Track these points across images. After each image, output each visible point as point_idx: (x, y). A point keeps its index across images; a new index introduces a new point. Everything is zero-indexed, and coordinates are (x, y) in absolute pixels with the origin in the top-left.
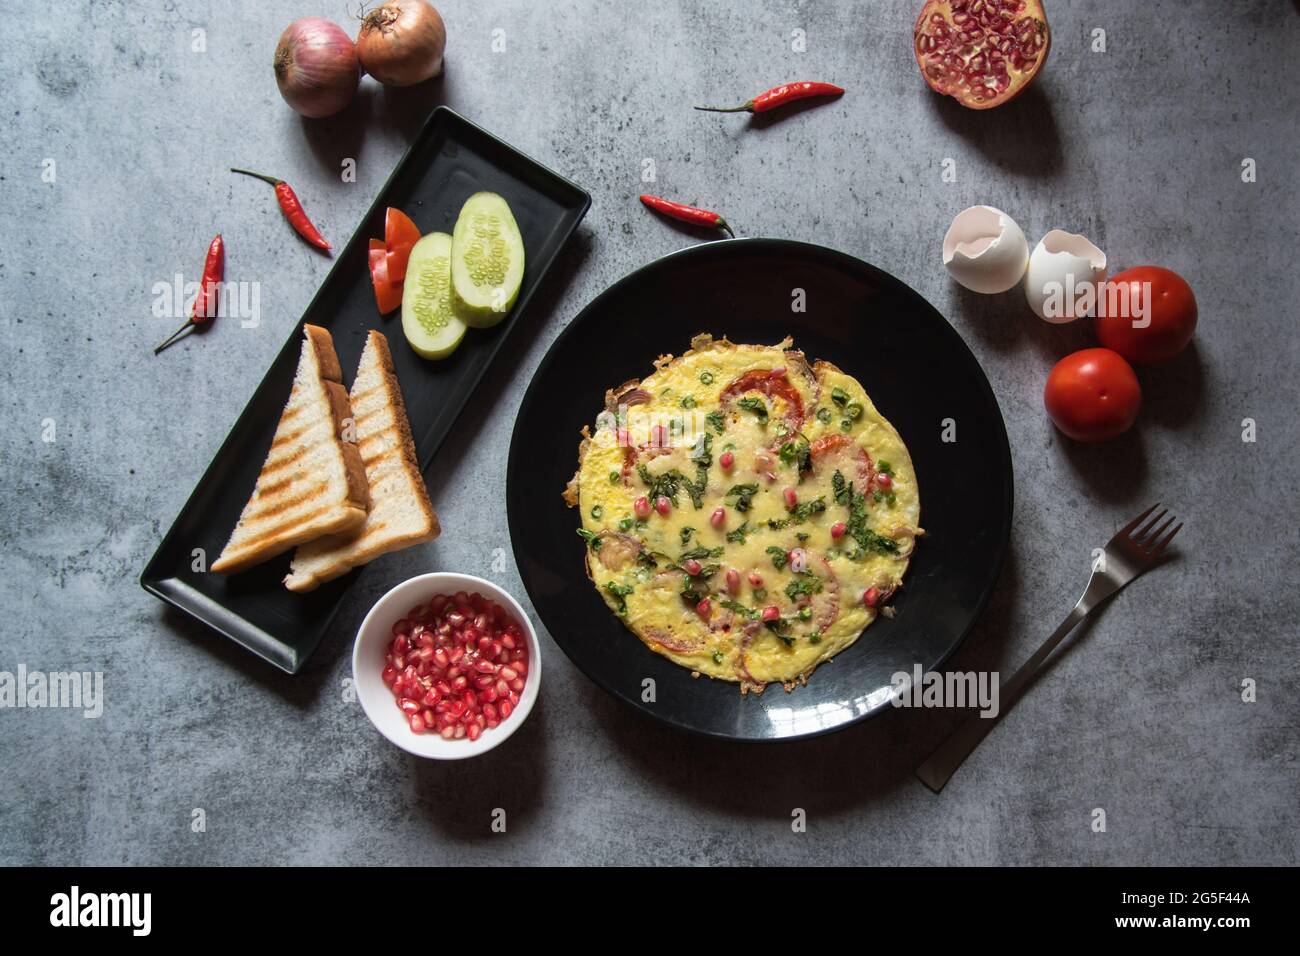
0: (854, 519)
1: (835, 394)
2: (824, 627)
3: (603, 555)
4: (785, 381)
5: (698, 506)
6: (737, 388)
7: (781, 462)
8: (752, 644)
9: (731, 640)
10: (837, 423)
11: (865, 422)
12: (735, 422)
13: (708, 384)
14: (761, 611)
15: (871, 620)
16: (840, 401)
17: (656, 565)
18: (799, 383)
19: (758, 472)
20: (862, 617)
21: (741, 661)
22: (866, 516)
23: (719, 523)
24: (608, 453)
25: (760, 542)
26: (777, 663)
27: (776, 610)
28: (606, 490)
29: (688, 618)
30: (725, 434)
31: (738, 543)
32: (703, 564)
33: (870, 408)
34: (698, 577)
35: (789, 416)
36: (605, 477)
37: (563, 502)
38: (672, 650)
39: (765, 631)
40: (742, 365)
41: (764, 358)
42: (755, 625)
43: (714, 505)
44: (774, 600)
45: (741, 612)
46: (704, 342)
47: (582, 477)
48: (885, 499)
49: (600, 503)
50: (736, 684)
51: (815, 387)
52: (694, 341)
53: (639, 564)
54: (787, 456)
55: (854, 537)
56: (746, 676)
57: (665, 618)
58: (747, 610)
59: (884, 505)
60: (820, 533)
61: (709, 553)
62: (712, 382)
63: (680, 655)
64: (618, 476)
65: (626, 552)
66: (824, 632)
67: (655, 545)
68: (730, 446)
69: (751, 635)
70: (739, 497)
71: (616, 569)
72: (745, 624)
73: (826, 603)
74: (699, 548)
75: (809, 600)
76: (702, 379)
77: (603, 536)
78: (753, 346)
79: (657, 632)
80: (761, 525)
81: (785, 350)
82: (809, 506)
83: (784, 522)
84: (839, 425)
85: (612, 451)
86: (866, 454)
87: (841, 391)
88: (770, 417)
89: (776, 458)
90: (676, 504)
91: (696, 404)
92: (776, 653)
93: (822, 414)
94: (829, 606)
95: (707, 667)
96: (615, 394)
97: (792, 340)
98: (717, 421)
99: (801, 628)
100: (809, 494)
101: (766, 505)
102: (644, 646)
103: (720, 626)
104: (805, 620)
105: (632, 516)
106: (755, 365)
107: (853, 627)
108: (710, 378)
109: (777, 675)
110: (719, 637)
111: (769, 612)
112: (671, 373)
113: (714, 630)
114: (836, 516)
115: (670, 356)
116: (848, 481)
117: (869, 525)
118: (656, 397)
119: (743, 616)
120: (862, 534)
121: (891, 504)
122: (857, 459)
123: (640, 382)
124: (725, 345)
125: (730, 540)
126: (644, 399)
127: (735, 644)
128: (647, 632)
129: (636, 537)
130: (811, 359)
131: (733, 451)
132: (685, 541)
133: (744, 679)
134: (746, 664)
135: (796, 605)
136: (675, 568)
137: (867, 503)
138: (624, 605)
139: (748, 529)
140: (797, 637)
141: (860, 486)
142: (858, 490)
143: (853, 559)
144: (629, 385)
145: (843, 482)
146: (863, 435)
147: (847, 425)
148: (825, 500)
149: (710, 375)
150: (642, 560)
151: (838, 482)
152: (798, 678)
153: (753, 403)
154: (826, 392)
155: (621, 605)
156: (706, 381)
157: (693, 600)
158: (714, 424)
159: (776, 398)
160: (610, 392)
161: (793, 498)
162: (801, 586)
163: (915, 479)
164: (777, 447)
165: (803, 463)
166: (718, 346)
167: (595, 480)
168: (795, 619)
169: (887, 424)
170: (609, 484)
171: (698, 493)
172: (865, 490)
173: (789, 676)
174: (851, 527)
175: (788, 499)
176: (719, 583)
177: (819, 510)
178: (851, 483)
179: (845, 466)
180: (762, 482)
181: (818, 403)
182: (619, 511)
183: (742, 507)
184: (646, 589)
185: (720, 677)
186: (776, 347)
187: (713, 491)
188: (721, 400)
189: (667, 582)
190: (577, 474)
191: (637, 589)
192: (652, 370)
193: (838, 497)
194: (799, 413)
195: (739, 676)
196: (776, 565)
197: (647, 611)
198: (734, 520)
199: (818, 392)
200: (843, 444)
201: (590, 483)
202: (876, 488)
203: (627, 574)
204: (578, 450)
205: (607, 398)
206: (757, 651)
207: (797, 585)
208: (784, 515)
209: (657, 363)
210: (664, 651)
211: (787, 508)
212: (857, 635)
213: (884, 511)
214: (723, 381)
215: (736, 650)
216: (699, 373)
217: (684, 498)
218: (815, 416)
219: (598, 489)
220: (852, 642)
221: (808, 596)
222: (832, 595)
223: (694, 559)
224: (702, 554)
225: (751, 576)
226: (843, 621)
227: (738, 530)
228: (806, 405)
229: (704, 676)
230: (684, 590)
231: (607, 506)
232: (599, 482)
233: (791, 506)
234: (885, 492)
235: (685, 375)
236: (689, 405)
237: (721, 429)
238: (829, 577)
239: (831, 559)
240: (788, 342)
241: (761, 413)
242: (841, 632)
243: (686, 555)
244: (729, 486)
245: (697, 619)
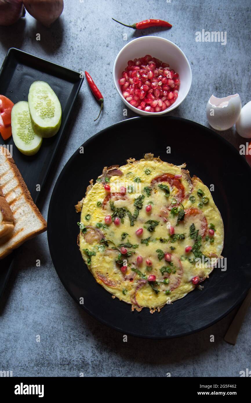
0: (195, 246)
1: (199, 192)
2: (173, 289)
3: (86, 236)
4: (180, 181)
5: (132, 225)
6: (159, 179)
7: (171, 215)
8: (141, 289)
9: (132, 286)
10: (197, 204)
11: (209, 206)
12: (155, 193)
13: (148, 174)
14: (148, 276)
15: (192, 289)
16: (201, 195)
17: (108, 246)
18: (185, 183)
19: (160, 216)
20: (189, 287)
21: (134, 296)
22: (201, 245)
23: (140, 235)
24: (99, 193)
25: (154, 246)
26: (149, 299)
27: (154, 277)
28: (94, 208)
29: (116, 272)
30: (150, 197)
31: (145, 245)
32: (129, 250)
33: (212, 201)
34: (125, 255)
35: (178, 196)
36: (95, 203)
37: (75, 209)
38: (106, 284)
39: (148, 285)
40: (163, 170)
41: (173, 170)
42: (144, 282)
43: (139, 226)
44: (155, 272)
45: (139, 274)
46: (150, 157)
47: (85, 201)
48: (209, 240)
49: (90, 214)
50: (130, 305)
51: (191, 187)
52: (146, 155)
53: (100, 243)
54: (174, 213)
55: (194, 253)
56: (136, 303)
57: (106, 270)
58: (142, 274)
59: (208, 243)
60: (181, 249)
61: (132, 246)
62: (149, 174)
63: (109, 287)
64: (101, 204)
65: (96, 237)
66: (172, 291)
67: (109, 237)
68: (151, 202)
69: (141, 286)
70: (150, 225)
71: (90, 243)
72: (140, 280)
73: (176, 278)
74: (129, 243)
75: (169, 276)
76: (146, 172)
77: (88, 228)
78: (169, 164)
79: (101, 275)
80: (156, 239)
81: (182, 168)
82: (179, 236)
83: (166, 240)
84: (198, 205)
85: (101, 193)
86: (206, 219)
87: (201, 191)
88: (170, 195)
89: (169, 212)
90: (123, 222)
91: (141, 181)
92: (150, 295)
93: (192, 199)
94: (177, 280)
95: (119, 295)
96: (108, 169)
97: (186, 165)
98: (148, 191)
99: (163, 287)
100: (179, 231)
101: (161, 231)
102: (94, 279)
103: (129, 278)
104: (166, 284)
105: (103, 222)
106: (169, 172)
107: (184, 291)
108: (149, 172)
109: (148, 305)
110: (127, 283)
111: (151, 278)
112: (133, 167)
113: (126, 279)
114: (188, 243)
115: (134, 159)
116: (196, 229)
117: (201, 250)
118: (125, 174)
119: (140, 276)
120: (197, 253)
121: (212, 243)
122: (202, 221)
123: (119, 167)
124: (158, 160)
125: (142, 243)
126: (120, 174)
127: (133, 288)
128: (97, 274)
129: (103, 232)
130: (192, 175)
131: (152, 205)
132: (123, 239)
133: (134, 304)
134: (136, 297)
135: (163, 277)
136: (115, 249)
137: (203, 240)
138: (90, 260)
139: (151, 240)
140: (161, 290)
141: (201, 232)
142: (200, 234)
143: (191, 262)
144: (114, 167)
145: (195, 229)
146: (206, 211)
147: (201, 205)
148: (185, 235)
149: (149, 171)
150: (103, 242)
151: (193, 228)
152: (156, 308)
153: (164, 187)
154: (195, 190)
155: (89, 260)
156: (147, 173)
157: (119, 264)
158: (147, 192)
159: (174, 187)
160: (106, 168)
161: (173, 231)
162: (167, 269)
163: (224, 235)
164: (170, 208)
165: (181, 218)
166: (155, 160)
167: (91, 203)
168: (161, 282)
169: (217, 209)
170: (96, 206)
171: (133, 219)
172: (203, 235)
173: (153, 307)
174: (193, 249)
175: (171, 231)
176: (134, 260)
177: (182, 238)
178: (198, 231)
179: (197, 222)
180: (161, 221)
181: (191, 194)
182: (98, 219)
183: (151, 230)
184: (101, 255)
185: (124, 300)
186: (179, 166)
187: (140, 220)
188: (151, 182)
189: (111, 254)
190: (84, 199)
191: (98, 254)
192: (125, 163)
193: (191, 235)
194: (183, 196)
195: (132, 302)
196: (159, 258)
197: (99, 265)
198: (146, 234)
199: (192, 189)
200: (197, 213)
201: (88, 204)
202: (207, 235)
203: (94, 247)
204: (86, 189)
205: (104, 170)
206: (142, 292)
207: (166, 268)
208: (167, 237)
209: (128, 161)
210: (102, 284)
211: (169, 234)
212: (185, 295)
213: (208, 245)
214: (154, 175)
215: (133, 290)
216: (145, 169)
217: (127, 220)
218: (189, 198)
219: (91, 207)
220: (182, 297)
221: (169, 274)
222: (179, 276)
223: (125, 247)
224: (129, 246)
225: (148, 260)
226: (181, 288)
227: (146, 239)
228: (186, 193)
229: (117, 298)
230: (117, 259)
231: (93, 216)
232: (91, 205)
233: (171, 234)
234: (211, 238)
235: (139, 168)
236: (138, 181)
237: (149, 195)
238: (180, 268)
239: (182, 260)
240: (184, 165)
241: (167, 192)
242: (179, 293)
243: (122, 244)
244: (147, 219)
245: (120, 273)
